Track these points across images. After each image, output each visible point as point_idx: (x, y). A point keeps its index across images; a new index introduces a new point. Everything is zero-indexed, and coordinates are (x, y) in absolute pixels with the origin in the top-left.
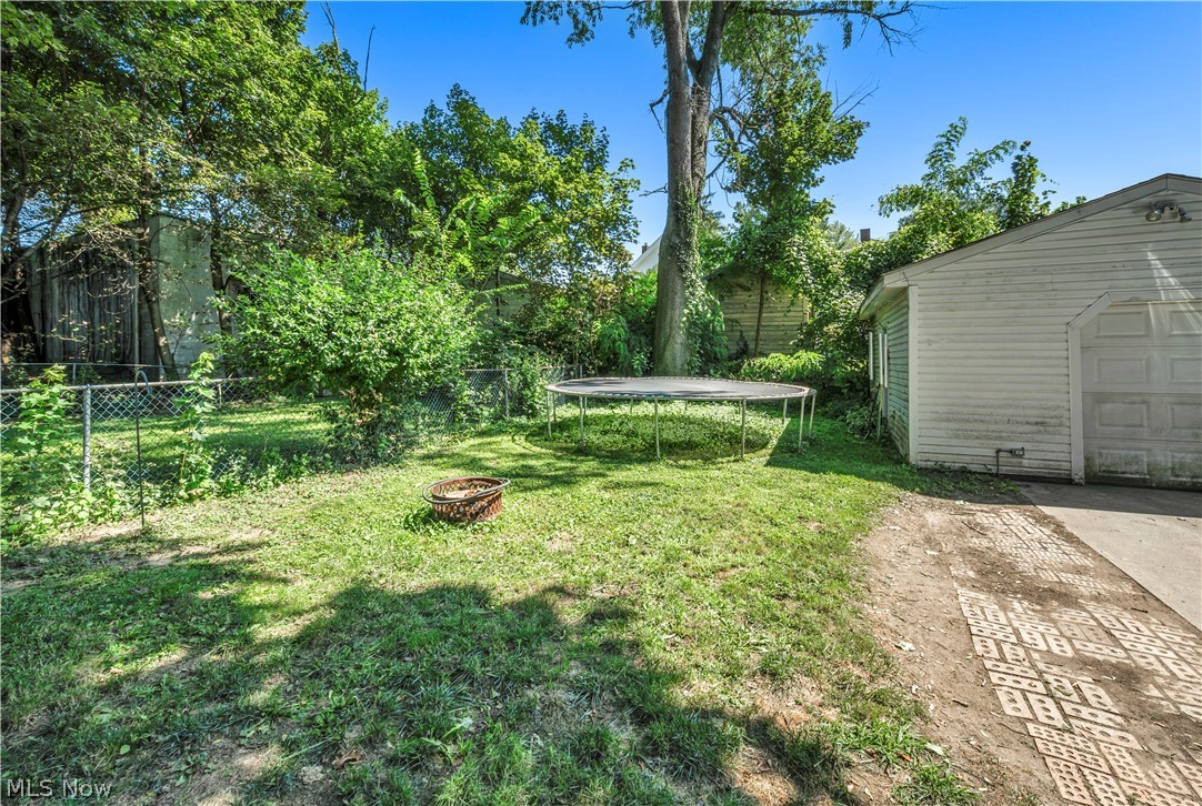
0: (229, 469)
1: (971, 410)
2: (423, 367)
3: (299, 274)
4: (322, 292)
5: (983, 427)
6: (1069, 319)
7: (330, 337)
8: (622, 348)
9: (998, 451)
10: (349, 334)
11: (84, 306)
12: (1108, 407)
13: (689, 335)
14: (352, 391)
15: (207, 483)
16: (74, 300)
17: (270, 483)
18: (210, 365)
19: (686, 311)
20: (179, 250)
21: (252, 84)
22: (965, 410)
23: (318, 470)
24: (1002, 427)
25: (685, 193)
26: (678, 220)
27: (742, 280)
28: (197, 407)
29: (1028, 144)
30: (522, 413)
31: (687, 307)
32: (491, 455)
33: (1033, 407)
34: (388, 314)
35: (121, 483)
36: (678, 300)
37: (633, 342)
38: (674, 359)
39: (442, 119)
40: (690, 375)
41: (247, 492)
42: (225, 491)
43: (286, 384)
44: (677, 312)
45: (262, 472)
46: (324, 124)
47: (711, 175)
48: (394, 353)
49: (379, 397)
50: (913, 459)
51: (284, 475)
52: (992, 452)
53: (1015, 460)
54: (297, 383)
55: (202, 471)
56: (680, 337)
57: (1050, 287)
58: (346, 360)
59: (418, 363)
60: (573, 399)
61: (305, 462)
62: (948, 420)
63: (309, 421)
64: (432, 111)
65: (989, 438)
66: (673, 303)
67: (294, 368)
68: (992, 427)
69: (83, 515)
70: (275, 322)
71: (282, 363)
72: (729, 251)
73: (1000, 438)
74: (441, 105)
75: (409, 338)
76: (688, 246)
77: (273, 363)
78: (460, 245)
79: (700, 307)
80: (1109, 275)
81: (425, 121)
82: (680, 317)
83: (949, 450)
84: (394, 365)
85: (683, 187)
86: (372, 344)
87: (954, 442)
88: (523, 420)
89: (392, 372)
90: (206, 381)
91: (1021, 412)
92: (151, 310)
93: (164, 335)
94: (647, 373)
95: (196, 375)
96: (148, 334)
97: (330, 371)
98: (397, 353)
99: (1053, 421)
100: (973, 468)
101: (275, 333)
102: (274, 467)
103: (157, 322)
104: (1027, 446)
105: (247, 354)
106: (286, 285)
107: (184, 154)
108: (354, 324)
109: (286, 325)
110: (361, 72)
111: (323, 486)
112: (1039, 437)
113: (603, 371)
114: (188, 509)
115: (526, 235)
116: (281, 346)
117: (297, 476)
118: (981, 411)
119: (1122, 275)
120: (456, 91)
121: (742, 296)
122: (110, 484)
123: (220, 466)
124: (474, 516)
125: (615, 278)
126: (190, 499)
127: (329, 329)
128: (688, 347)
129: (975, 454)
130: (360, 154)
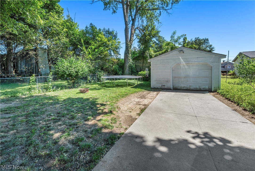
0: (54, 88)
1: (159, 79)
2: (81, 74)
3: (63, 61)
4: (66, 64)
5: (160, 82)
6: (170, 66)
7: (67, 70)
8: (118, 70)
9: (162, 85)
10: (70, 70)
11: (25, 64)
12: (176, 79)
13: (129, 68)
14: (70, 77)
15: (51, 89)
16: (23, 63)
17: (59, 90)
18: (51, 74)
19: (128, 64)
20: (42, 54)
21: (55, 26)
22: (158, 79)
23: (66, 89)
24: (162, 82)
25: (128, 44)
26: (127, 49)
27: (139, 58)
28: (50, 79)
29: (186, 35)
30: (99, 81)
31: (129, 64)
32: (91, 87)
33: (166, 79)
34: (76, 67)
35: (41, 89)
36: (127, 62)
37: (120, 69)
38: (126, 72)
39: (88, 29)
40: (129, 75)
41: (56, 91)
42: (54, 91)
43: (61, 77)
44: (127, 64)
45: (58, 88)
46: (67, 31)
47: (135, 40)
48: (76, 72)
49: (75, 78)
50: (152, 87)
51: (61, 89)
52: (161, 85)
53: (164, 86)
54: (63, 76)
55: (51, 88)
56: (127, 68)
57: (168, 62)
58: (70, 73)
59: (80, 73)
60: (108, 79)
61: (64, 87)
62: (156, 81)
63: (65, 83)
64: (87, 27)
65: (161, 83)
66: (126, 63)
67: (62, 74)
68: (161, 82)
69: (37, 93)
70: (60, 68)
71: (61, 74)
72: (138, 53)
73: (162, 83)
74: (88, 26)
75: (79, 70)
76: (129, 53)
77: (60, 74)
78: (89, 54)
79: (131, 64)
80: (175, 60)
81: (85, 29)
82: (127, 65)
83: (156, 85)
84: (76, 74)
85: (128, 43)
86: (73, 71)
87: (157, 84)
88: (99, 82)
89: (76, 75)
90: (51, 76)
91: (165, 80)
92: (37, 65)
93: (40, 69)
94: (122, 75)
95: (50, 75)
96: (37, 68)
97: (67, 75)
98: (77, 72)
99: (169, 81)
100: (159, 88)
101: (60, 70)
102: (60, 88)
103: (38, 67)
104: (165, 84)
105: (56, 72)
106: (61, 63)
107: (44, 39)
108: (71, 68)
109: (61, 68)
110: (73, 21)
111: (67, 90)
112: (167, 83)
113: (115, 75)
114: (49, 93)
115: (101, 52)
116: (61, 71)
117: (63, 89)
118: (160, 80)
119: (177, 60)
120: (91, 24)
121: (140, 61)
122: (40, 89)
123: (53, 88)
124: (85, 92)
125: (116, 59)
126: (49, 92)
127: (67, 69)
128: (129, 70)
129: (159, 86)
130: (74, 36)
